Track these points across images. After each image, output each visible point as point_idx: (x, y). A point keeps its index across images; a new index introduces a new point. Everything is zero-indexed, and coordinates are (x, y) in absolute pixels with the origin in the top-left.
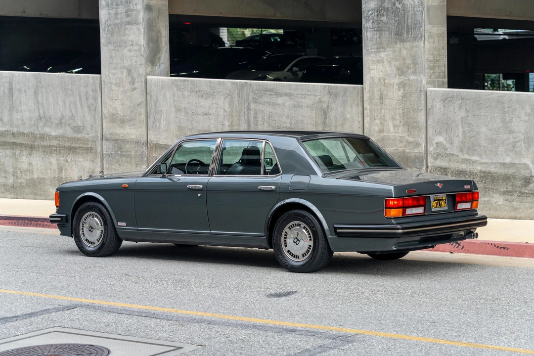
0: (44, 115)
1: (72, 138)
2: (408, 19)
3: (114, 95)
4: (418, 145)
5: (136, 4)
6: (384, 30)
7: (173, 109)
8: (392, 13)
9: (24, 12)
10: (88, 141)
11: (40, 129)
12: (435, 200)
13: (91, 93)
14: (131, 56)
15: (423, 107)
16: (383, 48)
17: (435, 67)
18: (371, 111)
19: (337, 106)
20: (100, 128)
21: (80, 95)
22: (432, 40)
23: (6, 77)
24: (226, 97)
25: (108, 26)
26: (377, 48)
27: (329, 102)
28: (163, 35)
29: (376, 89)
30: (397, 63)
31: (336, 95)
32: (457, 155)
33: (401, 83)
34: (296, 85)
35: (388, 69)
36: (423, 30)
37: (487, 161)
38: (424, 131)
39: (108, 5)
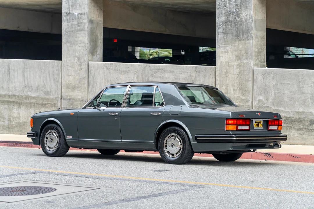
0: (28, 84)
1: (44, 98)
2: (243, 27)
3: (69, 73)
4: (247, 101)
5: (84, 19)
6: (229, 34)
7: (104, 81)
8: (234, 24)
9: (19, 27)
10: (53, 100)
11: (25, 93)
12: (256, 123)
13: (56, 72)
14: (80, 50)
15: (251, 79)
16: (228, 44)
17: (259, 56)
18: (220, 81)
19: (200, 78)
20: (60, 92)
21: (49, 73)
22: (257, 40)
23: (6, 62)
24: (135, 73)
25: (67, 32)
26: (225, 44)
27: (195, 76)
28: (99, 38)
29: (224, 68)
30: (236, 53)
31: (200, 72)
32: (271, 107)
33: (238, 65)
34: (177, 66)
35: (231, 56)
36: (252, 33)
37: (288, 110)
38: (251, 93)
39: (67, 20)
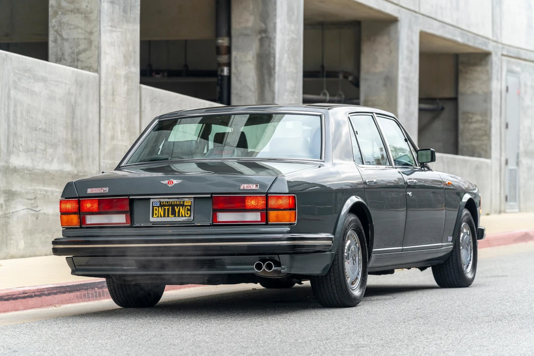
16: (115, 27)
18: (106, 110)
19: (82, 100)
27: (76, 94)
29: (110, 81)
30: (124, 49)
33: (126, 76)
35: (118, 55)
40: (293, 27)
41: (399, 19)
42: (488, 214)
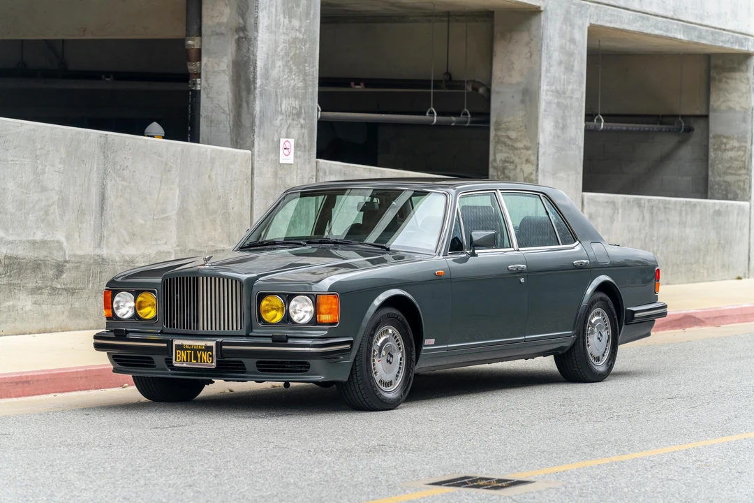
37: (14, 238)
40: (296, 23)
41: (542, 9)
42: (739, 278)
